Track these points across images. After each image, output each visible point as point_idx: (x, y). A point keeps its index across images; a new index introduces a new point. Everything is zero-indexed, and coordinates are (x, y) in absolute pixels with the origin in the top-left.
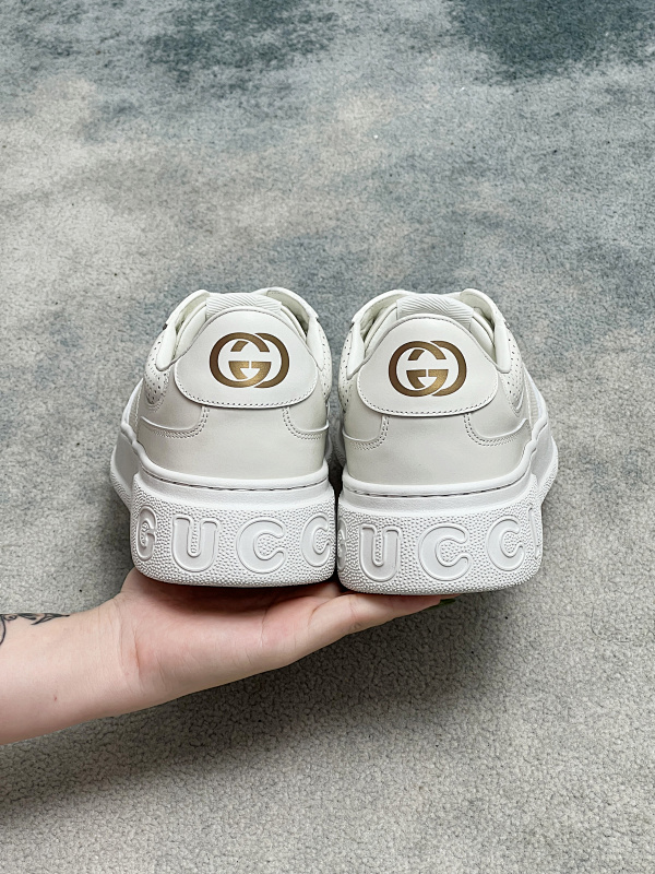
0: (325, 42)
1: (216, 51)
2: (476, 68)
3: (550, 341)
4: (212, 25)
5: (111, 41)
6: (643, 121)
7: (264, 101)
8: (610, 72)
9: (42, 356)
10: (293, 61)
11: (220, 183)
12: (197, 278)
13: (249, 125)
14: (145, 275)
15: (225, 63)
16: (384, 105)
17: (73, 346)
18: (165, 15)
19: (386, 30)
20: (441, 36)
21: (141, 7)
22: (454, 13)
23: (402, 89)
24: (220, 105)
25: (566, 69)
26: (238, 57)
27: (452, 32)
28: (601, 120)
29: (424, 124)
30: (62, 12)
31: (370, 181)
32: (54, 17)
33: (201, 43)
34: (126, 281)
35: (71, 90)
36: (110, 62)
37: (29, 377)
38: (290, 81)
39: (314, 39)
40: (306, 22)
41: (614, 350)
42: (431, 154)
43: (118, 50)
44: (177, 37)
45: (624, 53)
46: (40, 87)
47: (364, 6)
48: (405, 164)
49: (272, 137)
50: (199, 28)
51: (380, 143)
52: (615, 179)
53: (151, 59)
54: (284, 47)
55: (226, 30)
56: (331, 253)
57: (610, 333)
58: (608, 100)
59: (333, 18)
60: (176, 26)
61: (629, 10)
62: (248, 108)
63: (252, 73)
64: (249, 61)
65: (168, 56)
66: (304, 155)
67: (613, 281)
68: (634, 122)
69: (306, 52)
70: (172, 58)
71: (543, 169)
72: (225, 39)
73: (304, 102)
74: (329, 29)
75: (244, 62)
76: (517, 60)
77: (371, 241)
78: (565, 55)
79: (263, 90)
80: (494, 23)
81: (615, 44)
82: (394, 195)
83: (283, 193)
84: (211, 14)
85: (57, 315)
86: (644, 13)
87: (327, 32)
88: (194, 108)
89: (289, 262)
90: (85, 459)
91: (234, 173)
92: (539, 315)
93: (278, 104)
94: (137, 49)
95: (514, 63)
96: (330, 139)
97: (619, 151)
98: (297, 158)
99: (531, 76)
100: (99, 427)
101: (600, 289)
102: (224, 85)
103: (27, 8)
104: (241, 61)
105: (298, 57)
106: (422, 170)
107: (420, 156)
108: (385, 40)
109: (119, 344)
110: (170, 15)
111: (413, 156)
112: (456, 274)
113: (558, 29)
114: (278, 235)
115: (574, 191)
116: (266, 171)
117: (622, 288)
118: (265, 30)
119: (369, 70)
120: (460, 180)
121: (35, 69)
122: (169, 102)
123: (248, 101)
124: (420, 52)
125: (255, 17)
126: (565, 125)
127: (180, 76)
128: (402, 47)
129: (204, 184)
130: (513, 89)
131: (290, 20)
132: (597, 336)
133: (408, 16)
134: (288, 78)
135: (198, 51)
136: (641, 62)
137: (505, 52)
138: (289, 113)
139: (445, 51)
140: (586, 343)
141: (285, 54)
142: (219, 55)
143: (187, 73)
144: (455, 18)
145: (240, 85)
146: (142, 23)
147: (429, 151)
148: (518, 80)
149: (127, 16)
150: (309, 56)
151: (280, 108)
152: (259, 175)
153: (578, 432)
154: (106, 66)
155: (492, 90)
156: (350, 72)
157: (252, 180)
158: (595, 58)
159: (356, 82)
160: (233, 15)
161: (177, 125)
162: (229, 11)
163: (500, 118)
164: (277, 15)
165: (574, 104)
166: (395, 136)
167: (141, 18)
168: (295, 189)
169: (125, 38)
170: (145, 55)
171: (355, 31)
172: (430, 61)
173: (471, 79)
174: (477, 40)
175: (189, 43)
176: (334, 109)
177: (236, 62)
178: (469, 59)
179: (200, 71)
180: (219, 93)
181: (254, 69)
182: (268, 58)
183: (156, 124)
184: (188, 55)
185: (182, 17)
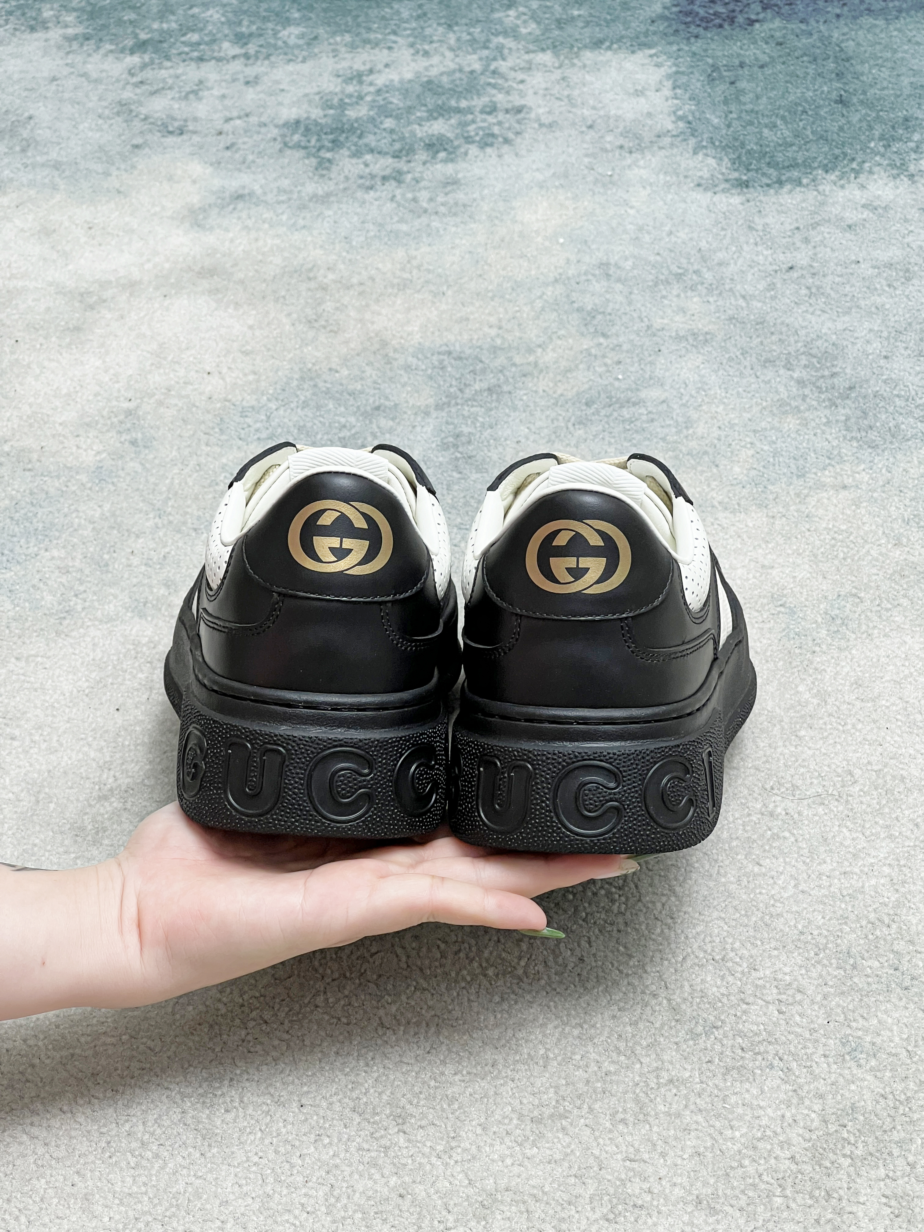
0: (511, 135)
1: (370, 139)
2: (700, 174)
3: (753, 473)
4: (369, 110)
5: (238, 122)
6: (906, 240)
7: (424, 195)
8: (872, 187)
9: (104, 455)
10: (466, 154)
11: (355, 280)
12: (311, 383)
13: (401, 221)
14: (245, 375)
15: (379, 153)
16: (575, 209)
17: (145, 447)
18: (311, 97)
19: (590, 127)
20: (659, 136)
21: (282, 87)
22: (680, 113)
23: (602, 190)
24: (366, 196)
25: (813, 180)
26: (397, 146)
27: (675, 133)
28: (852, 237)
29: (625, 232)
30: (180, 87)
31: (550, 288)
32: (168, 92)
33: (352, 130)
34: (221, 381)
35: (179, 172)
36: (233, 145)
37: (83, 478)
38: (460, 176)
39: (497, 132)
40: (489, 113)
41: (833, 487)
42: (630, 263)
43: (246, 131)
44: (323, 121)
45: (893, 166)
46: (140, 167)
47: (566, 100)
48: (597, 272)
49: (429, 235)
50: (351, 114)
51: (566, 247)
52: (862, 303)
53: (285, 144)
54: (457, 138)
55: (386, 117)
57: (831, 468)
58: (864, 216)
59: (525, 110)
60: (323, 109)
61: (906, 119)
62: (403, 202)
63: (412, 164)
64: (411, 151)
65: (309, 141)
66: (467, 256)
67: (843, 411)
68: (893, 241)
69: (484, 145)
70: (312, 144)
71: (771, 287)
72: (383, 127)
73: (475, 200)
74: (519, 122)
75: (404, 152)
76: (753, 167)
77: (539, 354)
78: (815, 165)
79: (422, 184)
80: (729, 126)
81: (883, 156)
82: (576, 305)
83: (435, 297)
84: (369, 98)
85: (129, 413)
87: (517, 126)
88: (332, 199)
90: (143, 568)
91: (373, 272)
92: (743, 444)
93: (440, 199)
94: (269, 132)
95: (748, 170)
96: (502, 240)
97: (870, 271)
98: (457, 259)
99: (768, 185)
100: (165, 535)
101: (824, 420)
102: (376, 177)
103: (134, 80)
104: (401, 151)
105: (473, 150)
106: (618, 280)
107: (616, 264)
108: (588, 138)
109: (204, 447)
110: (317, 98)
111: (607, 264)
112: (643, 394)
113: (811, 137)
114: (421, 341)
115: (807, 311)
116: (415, 272)
117: (853, 420)
118: (436, 119)
119: (562, 169)
120: (664, 293)
121: (137, 147)
122: (301, 191)
124: (631, 152)
125: (425, 105)
126: (806, 240)
127: (320, 164)
128: (608, 146)
129: (335, 282)
130: (742, 198)
131: (469, 110)
132: (814, 470)
133: (620, 112)
134: (457, 172)
136: (912, 177)
137: (739, 157)
138: (453, 210)
139: (662, 152)
140: (798, 477)
141: (459, 147)
142: (374, 144)
143: (329, 161)
144: (680, 118)
145: (397, 177)
146: (280, 104)
147: (626, 259)
148: (752, 190)
149: (262, 96)
150: (489, 150)
151: (442, 204)
152: (406, 275)
153: (774, 572)
154: (227, 148)
155: (716, 198)
156: (538, 170)
157: (396, 281)
158: (853, 169)
159: (545, 181)
160: (396, 100)
161: (308, 215)
162: (393, 96)
163: (723, 229)
164: (453, 103)
165: (819, 218)
166: (586, 241)
167: (280, 99)
168: (450, 293)
169: (256, 119)
170: (279, 139)
171: (550, 126)
172: (642, 163)
173: (692, 185)
174: (704, 143)
175: (337, 128)
176: (513, 208)
177: (395, 151)
178: (691, 164)
179: (347, 159)
180: (368, 183)
181: (415, 160)
182: (435, 149)
183: (282, 213)
184: (333, 141)
185: (332, 99)
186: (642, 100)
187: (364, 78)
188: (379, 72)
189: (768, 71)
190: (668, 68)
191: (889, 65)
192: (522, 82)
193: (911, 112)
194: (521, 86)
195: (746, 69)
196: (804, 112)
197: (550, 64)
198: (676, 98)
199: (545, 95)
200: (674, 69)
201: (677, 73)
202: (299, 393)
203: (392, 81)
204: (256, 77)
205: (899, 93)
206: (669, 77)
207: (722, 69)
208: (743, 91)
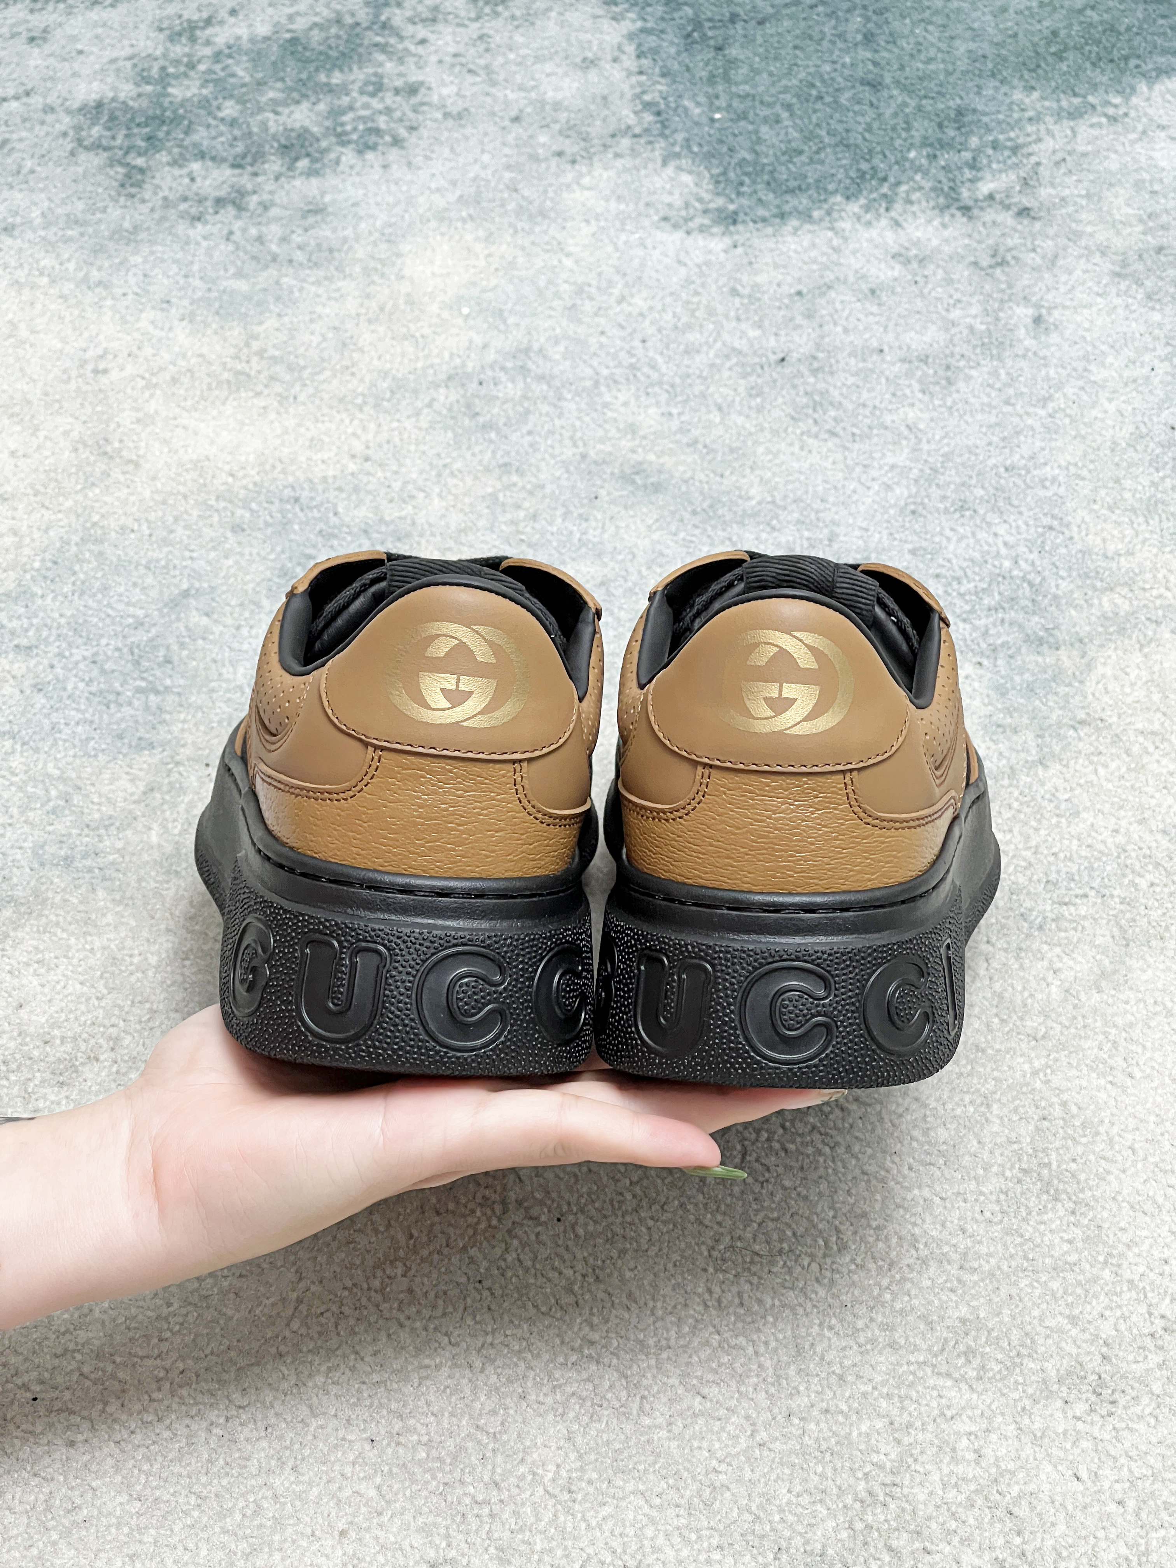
0: (403, 132)
1: (200, 135)
2: (668, 199)
4: (202, 86)
5: (14, 104)
6: (951, 316)
7: (274, 231)
8: (909, 225)
10: (338, 162)
12: (95, 548)
13: (240, 274)
15: (213, 159)
16: (489, 255)
18: (121, 63)
19: (516, 119)
20: (613, 136)
21: (79, 47)
22: (647, 98)
23: (527, 227)
24: (191, 233)
25: (829, 213)
26: (240, 148)
27: (637, 130)
28: (875, 309)
29: (557, 295)
31: (442, 390)
33: (176, 120)
38: (327, 198)
39: (383, 126)
40: (373, 95)
42: (561, 348)
43: (24, 120)
44: (135, 104)
45: (937, 190)
47: (482, 73)
48: (510, 365)
49: (278, 299)
50: (177, 92)
51: (471, 322)
52: (888, 419)
53: (80, 141)
54: (325, 136)
55: (226, 98)
56: (347, 519)
58: (896, 273)
59: (423, 91)
60: (137, 85)
61: (960, 112)
62: (243, 243)
63: (260, 179)
64: (259, 156)
65: (113, 138)
66: (330, 335)
68: (933, 317)
69: (364, 148)
70: (119, 142)
71: (756, 390)
72: (221, 115)
73: (345, 240)
74: (414, 109)
75: (249, 159)
76: (745, 189)
77: (420, 502)
78: (831, 187)
79: (274, 212)
81: (926, 173)
82: (481, 420)
83: (280, 403)
84: (202, 67)
86: (985, 119)
87: (411, 115)
88: (143, 235)
89: (269, 531)
91: (194, 360)
94: (57, 121)
95: (739, 194)
96: (382, 309)
97: (898, 368)
98: (315, 340)
99: (764, 220)
102: (206, 199)
104: (244, 156)
105: (348, 156)
106: (541, 378)
107: (541, 350)
108: (510, 138)
110: (129, 64)
111: (527, 351)
113: (827, 140)
114: (257, 479)
115: (808, 433)
116: (255, 360)
118: (298, 102)
119: (473, 190)
120: (607, 398)
122: (100, 221)
123: (244, 230)
124: (573, 163)
125: (282, 80)
126: (810, 314)
127: (128, 176)
128: (540, 151)
129: (137, 377)
130: (727, 241)
131: (344, 89)
133: (559, 96)
134: (323, 193)
135: (168, 133)
136: (966, 210)
137: (725, 173)
138: (314, 258)
139: (619, 163)
141: (327, 150)
142: (205, 143)
143: (142, 171)
144: (646, 106)
145: (237, 200)
146: (75, 74)
147: (557, 342)
148: (740, 227)
149: (51, 60)
150: (370, 156)
151: (300, 247)
152: (241, 367)
155: (689, 241)
156: (438, 190)
157: (226, 375)
158: (885, 196)
159: (446, 210)
160: (242, 72)
161: (107, 264)
162: (238, 63)
163: (696, 293)
164: (322, 78)
165: (832, 277)
166: (501, 311)
167: (76, 66)
168: (302, 398)
169: (41, 100)
170: (71, 133)
171: (460, 116)
172: (586, 181)
173: (656, 218)
174: (677, 149)
175: (155, 117)
176: (399, 255)
177: (235, 157)
178: (658, 182)
179: (167, 168)
180: (193, 211)
181: (265, 173)
182: (293, 154)
183: (69, 260)
184: (149, 138)
185: (149, 69)
186: (593, 75)
187: (198, 33)
188: (221, 23)
189: (769, 28)
190: (630, 23)
191: (938, 20)
192: (423, 42)
193: (967, 101)
194: (420, 50)
195: (739, 26)
196: (820, 98)
197: (463, 14)
198: (641, 73)
199: (453, 66)
200: (639, 24)
201: (642, 30)
202: (77, 568)
203: (239, 38)
204: (45, 31)
205: (950, 68)
206: (631, 37)
207: (707, 24)
208: (732, 63)
